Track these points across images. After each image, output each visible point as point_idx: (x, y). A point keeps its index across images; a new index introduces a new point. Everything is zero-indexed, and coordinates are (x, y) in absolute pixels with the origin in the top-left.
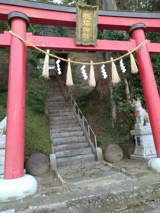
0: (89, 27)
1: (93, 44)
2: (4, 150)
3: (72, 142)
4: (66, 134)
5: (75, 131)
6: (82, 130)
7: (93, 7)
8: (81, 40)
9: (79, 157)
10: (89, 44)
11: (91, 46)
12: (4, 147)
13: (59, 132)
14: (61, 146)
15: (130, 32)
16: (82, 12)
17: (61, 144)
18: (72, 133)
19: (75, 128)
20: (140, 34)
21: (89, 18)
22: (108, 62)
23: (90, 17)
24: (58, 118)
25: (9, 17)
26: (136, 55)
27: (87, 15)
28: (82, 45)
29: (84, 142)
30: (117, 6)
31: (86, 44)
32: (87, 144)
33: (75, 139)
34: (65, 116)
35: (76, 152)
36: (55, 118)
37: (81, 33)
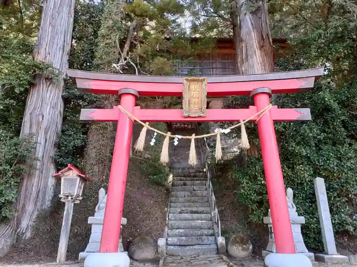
0: (198, 98)
1: (203, 115)
2: (101, 226)
7: (200, 78)
8: (189, 111)
10: (196, 115)
11: (200, 117)
13: (180, 213)
14: (177, 231)
16: (190, 84)
17: (178, 228)
18: (195, 216)
21: (197, 89)
23: (199, 88)
24: (182, 193)
25: (120, 93)
28: (189, 117)
29: (210, 229)
30: (261, 49)
31: (194, 116)
33: (197, 223)
34: (194, 190)
35: (194, 240)
36: (178, 193)
37: (189, 104)
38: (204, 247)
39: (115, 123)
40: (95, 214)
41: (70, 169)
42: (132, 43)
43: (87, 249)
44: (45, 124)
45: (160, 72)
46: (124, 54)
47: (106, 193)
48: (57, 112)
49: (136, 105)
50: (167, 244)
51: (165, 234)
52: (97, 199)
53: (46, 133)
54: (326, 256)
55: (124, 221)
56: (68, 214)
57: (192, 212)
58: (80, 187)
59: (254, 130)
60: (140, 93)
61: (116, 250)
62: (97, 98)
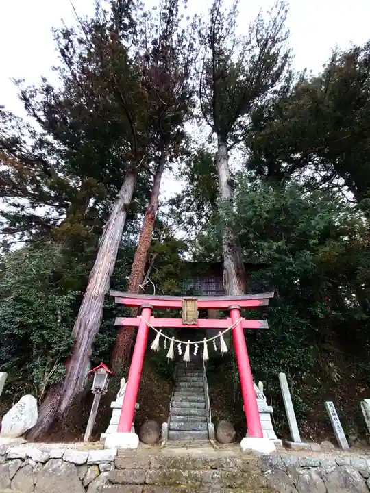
0: (192, 311)
1: (196, 323)
2: (120, 410)
3: (191, 415)
4: (186, 404)
5: (198, 401)
6: (204, 402)
7: (194, 298)
8: (187, 320)
9: (192, 432)
10: (192, 323)
11: (194, 324)
12: (121, 407)
13: (181, 401)
14: (178, 417)
15: (226, 313)
16: (187, 302)
17: (179, 415)
18: (192, 404)
19: (199, 398)
20: (235, 314)
22: (201, 342)
23: (193, 305)
24: (184, 384)
25: (142, 307)
26: (232, 332)
27: (189, 303)
28: (187, 324)
29: (203, 416)
31: (190, 324)
32: (204, 418)
33: (193, 411)
35: (190, 426)
36: (181, 384)
37: (187, 315)
38: (198, 432)
39: (137, 328)
40: (117, 399)
41: (101, 367)
42: (153, 268)
43: (107, 431)
44: (89, 327)
45: (169, 293)
46: (147, 277)
47: (126, 382)
48: (99, 317)
49: (152, 315)
50: (169, 429)
51: (169, 420)
52: (119, 387)
53: (89, 332)
54: (292, 443)
55: (138, 406)
56: (96, 404)
57: (190, 401)
58: (107, 382)
59: (231, 336)
60: (154, 307)
61: (130, 431)
62: (126, 311)
